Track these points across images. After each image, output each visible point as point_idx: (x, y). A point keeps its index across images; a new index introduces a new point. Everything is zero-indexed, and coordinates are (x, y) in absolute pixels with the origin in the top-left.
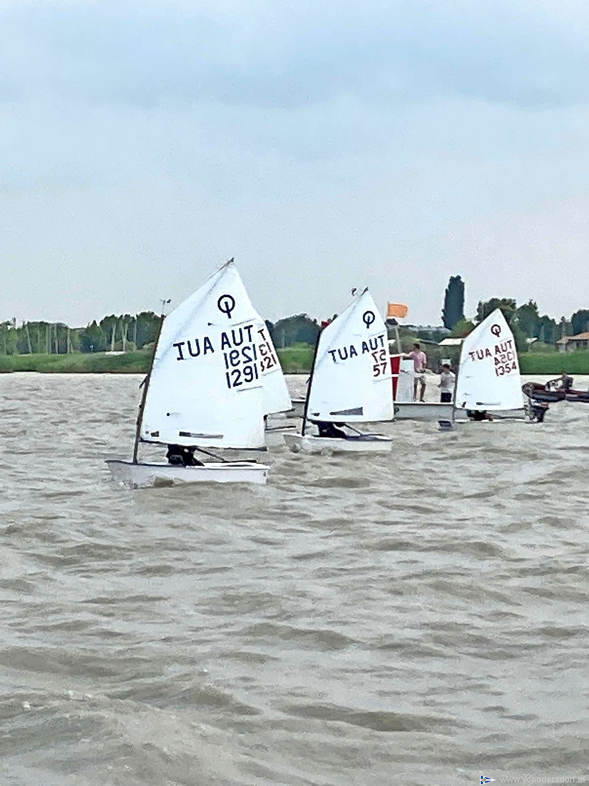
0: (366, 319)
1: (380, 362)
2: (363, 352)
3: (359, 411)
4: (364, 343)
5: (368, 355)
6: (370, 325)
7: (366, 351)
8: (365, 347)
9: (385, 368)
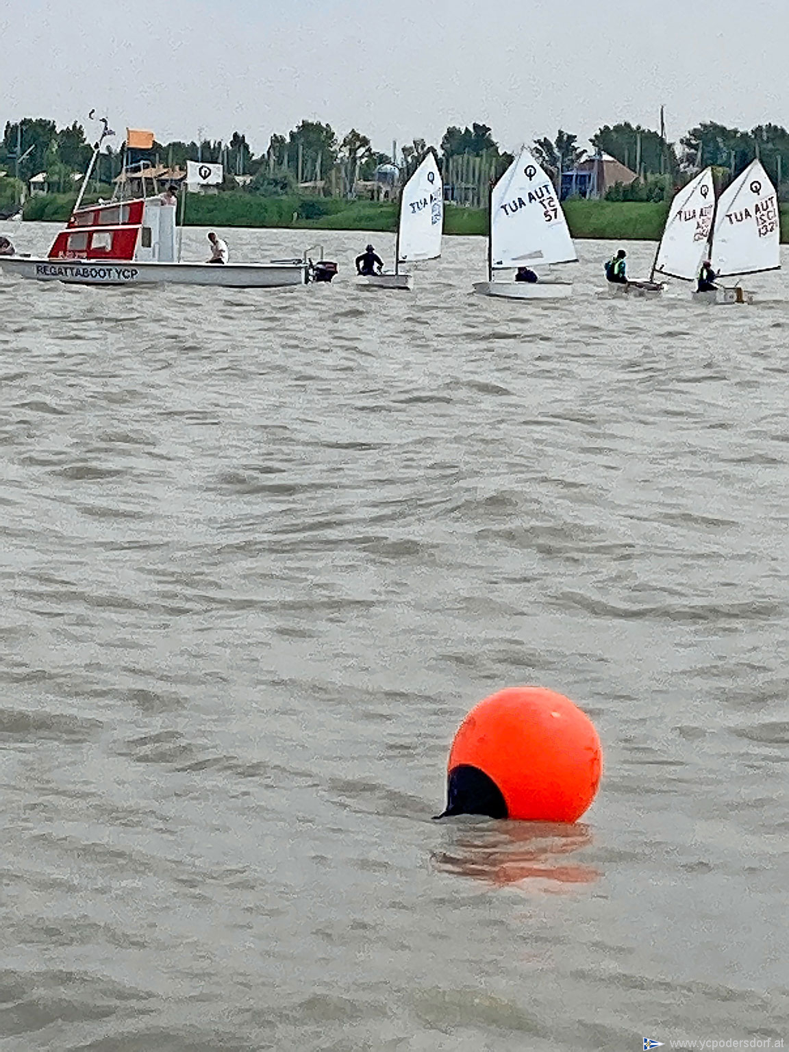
0: (528, 172)
1: (549, 208)
2: (530, 201)
3: (539, 254)
4: (530, 194)
5: (536, 203)
6: (533, 178)
7: (533, 200)
8: (531, 197)
9: (556, 214)
